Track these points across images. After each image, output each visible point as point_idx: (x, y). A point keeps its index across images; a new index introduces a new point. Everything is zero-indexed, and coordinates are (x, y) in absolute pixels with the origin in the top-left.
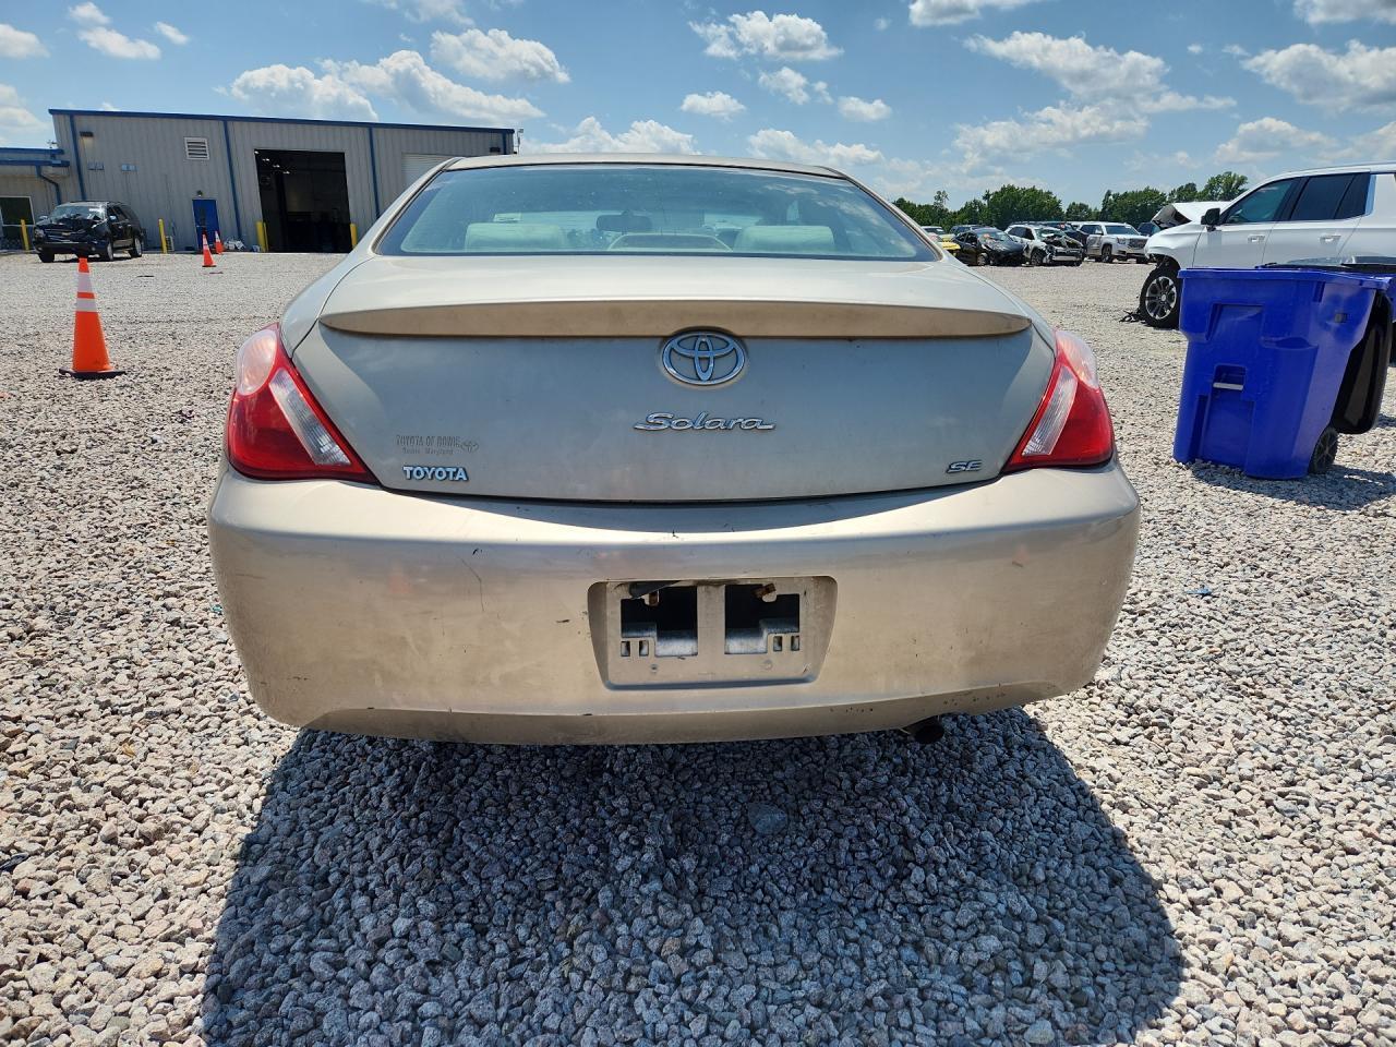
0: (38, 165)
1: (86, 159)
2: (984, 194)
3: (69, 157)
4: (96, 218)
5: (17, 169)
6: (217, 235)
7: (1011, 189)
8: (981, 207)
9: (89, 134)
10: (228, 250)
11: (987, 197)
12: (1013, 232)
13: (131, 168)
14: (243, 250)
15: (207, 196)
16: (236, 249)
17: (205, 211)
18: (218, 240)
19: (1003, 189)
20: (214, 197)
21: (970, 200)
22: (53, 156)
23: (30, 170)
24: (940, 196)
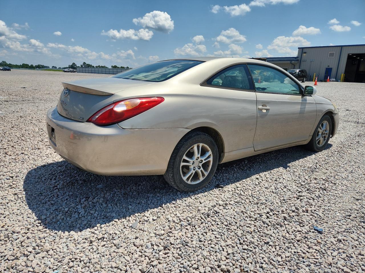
0: (291, 61)
1: (303, 59)
3: (299, 59)
4: (295, 73)
5: (287, 62)
6: (329, 77)
9: (305, 53)
10: (331, 81)
13: (313, 60)
14: (335, 81)
15: (330, 67)
16: (333, 81)
17: (328, 71)
18: (328, 78)
20: (332, 67)
22: (296, 59)
23: (289, 62)
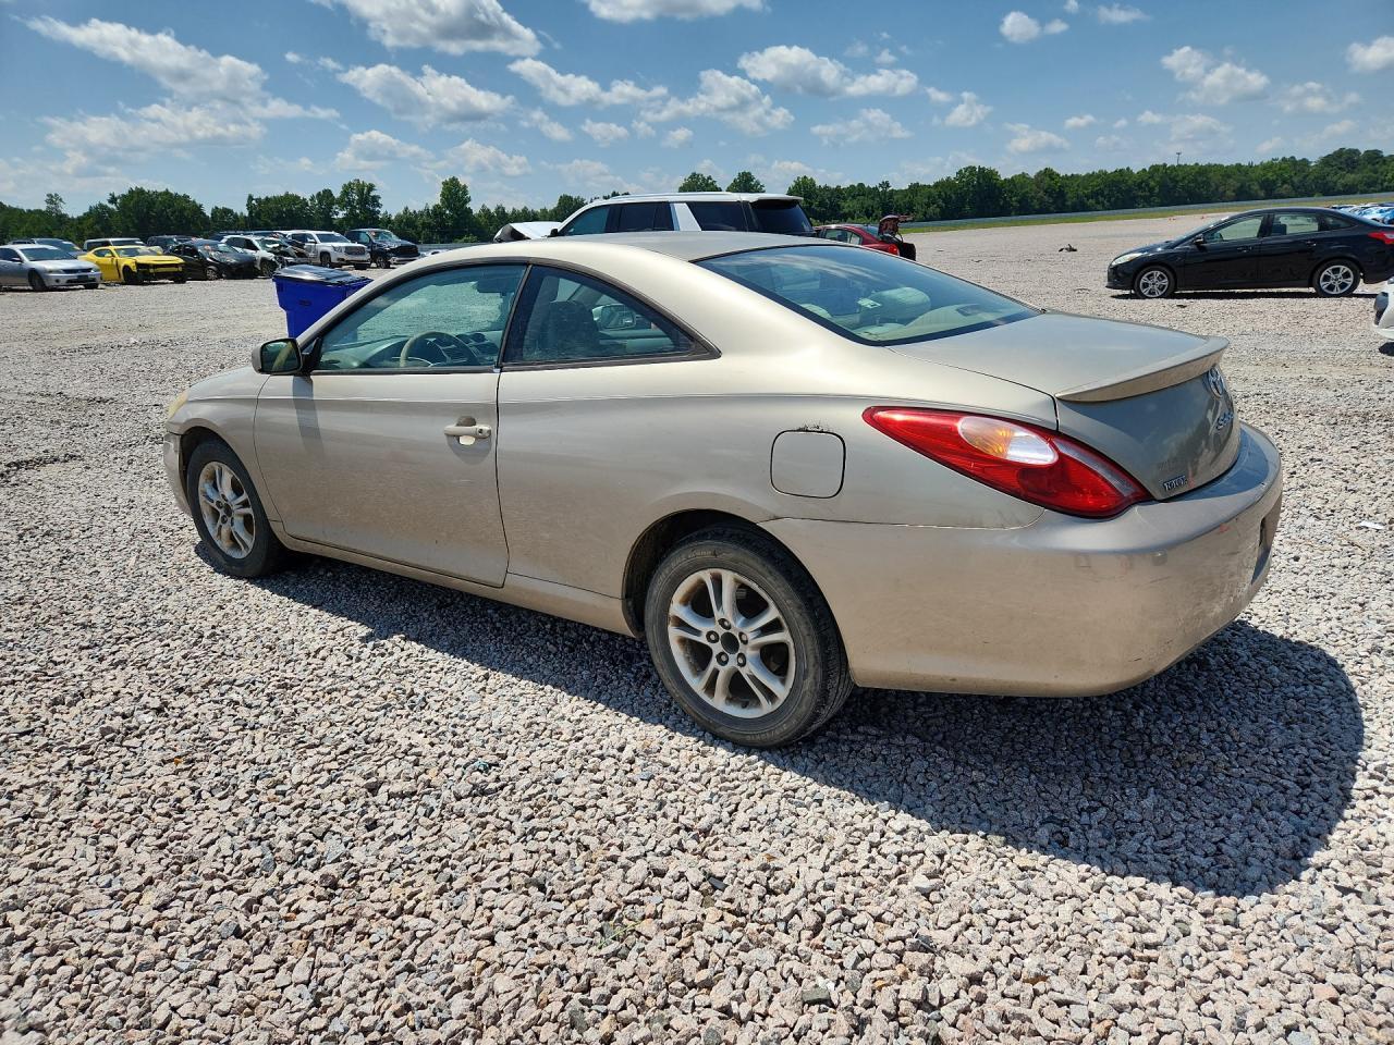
2: (109, 197)
7: (141, 191)
8: (110, 211)
11: (113, 200)
12: (230, 243)
19: (131, 192)
21: (95, 203)
24: (53, 199)
